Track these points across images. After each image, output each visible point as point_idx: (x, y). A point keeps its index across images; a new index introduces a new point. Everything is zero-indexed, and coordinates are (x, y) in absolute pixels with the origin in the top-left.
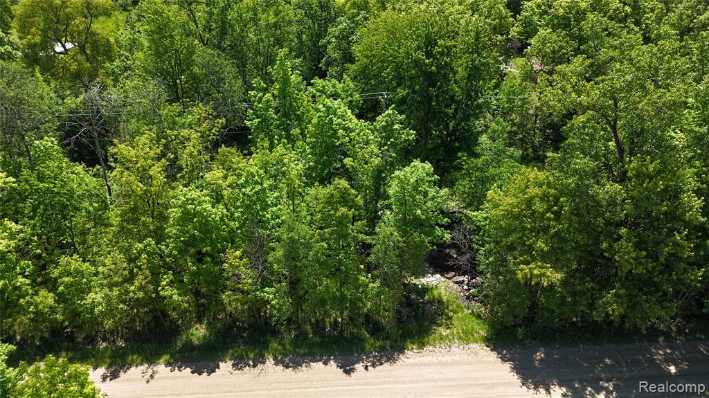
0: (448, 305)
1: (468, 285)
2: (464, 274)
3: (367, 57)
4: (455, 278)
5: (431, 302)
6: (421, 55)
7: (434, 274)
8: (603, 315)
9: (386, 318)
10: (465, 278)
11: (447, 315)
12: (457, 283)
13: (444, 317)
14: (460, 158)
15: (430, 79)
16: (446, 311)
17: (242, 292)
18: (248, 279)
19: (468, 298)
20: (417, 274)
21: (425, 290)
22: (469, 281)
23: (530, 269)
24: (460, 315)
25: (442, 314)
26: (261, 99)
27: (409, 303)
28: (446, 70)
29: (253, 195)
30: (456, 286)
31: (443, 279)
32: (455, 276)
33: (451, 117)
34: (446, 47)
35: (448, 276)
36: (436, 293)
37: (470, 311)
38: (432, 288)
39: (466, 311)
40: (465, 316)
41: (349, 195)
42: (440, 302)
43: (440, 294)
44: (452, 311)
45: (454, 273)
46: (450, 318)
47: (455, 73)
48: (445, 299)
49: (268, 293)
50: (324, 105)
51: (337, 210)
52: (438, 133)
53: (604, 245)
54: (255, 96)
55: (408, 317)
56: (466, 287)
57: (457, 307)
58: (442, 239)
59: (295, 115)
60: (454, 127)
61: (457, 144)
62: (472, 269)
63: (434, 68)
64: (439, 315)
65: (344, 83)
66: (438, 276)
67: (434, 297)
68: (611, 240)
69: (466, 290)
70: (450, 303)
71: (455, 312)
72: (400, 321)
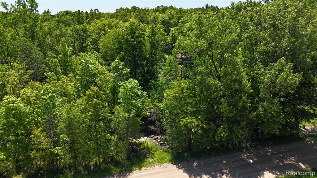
0: (151, 150)
1: (160, 139)
2: (158, 135)
3: (106, 48)
4: (154, 137)
5: (144, 149)
6: (129, 37)
7: (144, 137)
8: (220, 138)
9: (121, 157)
10: (159, 137)
11: (152, 153)
12: (155, 139)
13: (150, 154)
14: (151, 82)
15: (134, 48)
16: (151, 151)
17: (43, 150)
18: (45, 142)
19: (161, 145)
20: (136, 138)
21: (141, 144)
22: (160, 138)
23: (186, 120)
24: (157, 152)
25: (149, 153)
26: (52, 61)
27: (133, 150)
28: (141, 43)
29: (48, 99)
30: (155, 141)
31: (148, 139)
32: (154, 136)
33: (145, 66)
34: (140, 34)
35: (151, 137)
36: (146, 145)
37: (162, 150)
38: (144, 143)
39: (160, 150)
40: (160, 153)
41: (99, 93)
42: (148, 148)
43: (147, 144)
44: (154, 151)
45: (153, 135)
46: (153, 154)
47: (145, 46)
48: (150, 147)
49: (58, 150)
50: (85, 60)
51: (93, 101)
52: (140, 71)
53: (216, 107)
54: (49, 60)
55: (133, 156)
56: (159, 140)
57: (156, 149)
58: (146, 115)
59: (71, 68)
60: (147, 70)
61: (149, 77)
62: (161, 132)
63: (135, 43)
64: (148, 154)
65: (95, 54)
66: (146, 138)
67: (145, 146)
68: (218, 104)
69: (159, 141)
70: (152, 148)
71: (155, 151)
72: (129, 158)
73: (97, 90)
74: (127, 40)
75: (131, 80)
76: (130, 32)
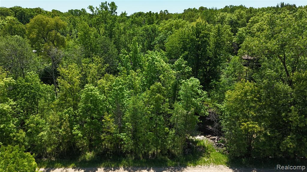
0: (208, 149)
1: (217, 140)
2: (215, 136)
3: (171, 47)
4: (211, 137)
5: (200, 147)
6: (194, 37)
7: (201, 135)
8: (285, 148)
9: (177, 152)
10: (216, 138)
11: (207, 152)
12: (212, 139)
13: (206, 153)
14: (212, 82)
15: (198, 48)
16: (207, 151)
17: (111, 134)
18: (113, 128)
19: (217, 145)
20: (193, 136)
21: (197, 142)
22: (218, 139)
23: (247, 124)
24: (213, 153)
25: (205, 152)
26: (124, 57)
27: (189, 147)
28: (205, 43)
29: (118, 90)
30: (211, 141)
31: (205, 138)
32: (211, 136)
33: (208, 66)
34: (205, 34)
35: (208, 136)
36: (202, 143)
37: (218, 151)
38: (200, 141)
39: (216, 151)
40: (216, 154)
41: (162, 89)
42: (204, 147)
43: (204, 143)
44: (210, 151)
45: (210, 135)
46: (209, 154)
47: (209, 46)
48: (206, 146)
49: (123, 136)
50: (151, 58)
51: (156, 95)
52: (202, 70)
53: (283, 114)
54: (122, 56)
55: (188, 152)
56: (216, 141)
57: (212, 149)
58: (204, 114)
59: (139, 64)
60: (209, 69)
61: (211, 77)
62: (219, 133)
63: (200, 43)
64: (204, 152)
65: (161, 52)
66: (203, 136)
67: (201, 145)
68: (286, 112)
69: (216, 142)
70: (209, 148)
71: (211, 151)
72: (184, 154)
73: (160, 86)
74: (192, 40)
75: (192, 78)
76: (196, 32)
